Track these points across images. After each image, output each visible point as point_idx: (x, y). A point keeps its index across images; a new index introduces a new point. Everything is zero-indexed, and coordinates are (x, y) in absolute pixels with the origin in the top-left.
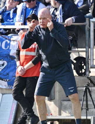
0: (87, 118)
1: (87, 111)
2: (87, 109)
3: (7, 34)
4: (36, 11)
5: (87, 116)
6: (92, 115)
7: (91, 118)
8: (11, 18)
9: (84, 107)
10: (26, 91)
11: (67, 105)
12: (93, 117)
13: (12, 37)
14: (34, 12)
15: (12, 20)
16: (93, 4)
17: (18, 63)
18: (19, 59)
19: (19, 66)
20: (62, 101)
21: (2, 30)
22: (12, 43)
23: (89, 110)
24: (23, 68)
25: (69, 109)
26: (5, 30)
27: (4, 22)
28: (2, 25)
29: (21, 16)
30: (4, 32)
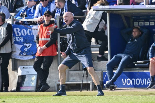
0: (87, 82)
1: (88, 78)
2: (87, 77)
3: (29, 25)
4: (50, 8)
5: (87, 81)
6: (91, 81)
7: (90, 82)
8: (32, 13)
9: (85, 75)
10: (43, 64)
11: (73, 74)
12: (91, 82)
13: (33, 26)
14: (49, 9)
15: (32, 15)
16: (90, 3)
17: (38, 45)
18: (38, 43)
19: (38, 47)
20: (69, 71)
21: (26, 22)
22: (33, 31)
23: (89, 77)
24: (41, 48)
25: (75, 76)
26: (28, 22)
27: (27, 17)
28: (26, 18)
29: (39, 14)
30: (27, 23)
